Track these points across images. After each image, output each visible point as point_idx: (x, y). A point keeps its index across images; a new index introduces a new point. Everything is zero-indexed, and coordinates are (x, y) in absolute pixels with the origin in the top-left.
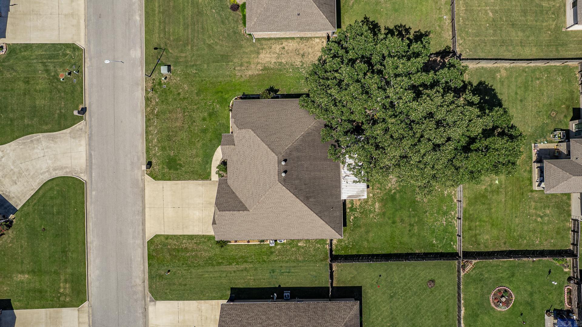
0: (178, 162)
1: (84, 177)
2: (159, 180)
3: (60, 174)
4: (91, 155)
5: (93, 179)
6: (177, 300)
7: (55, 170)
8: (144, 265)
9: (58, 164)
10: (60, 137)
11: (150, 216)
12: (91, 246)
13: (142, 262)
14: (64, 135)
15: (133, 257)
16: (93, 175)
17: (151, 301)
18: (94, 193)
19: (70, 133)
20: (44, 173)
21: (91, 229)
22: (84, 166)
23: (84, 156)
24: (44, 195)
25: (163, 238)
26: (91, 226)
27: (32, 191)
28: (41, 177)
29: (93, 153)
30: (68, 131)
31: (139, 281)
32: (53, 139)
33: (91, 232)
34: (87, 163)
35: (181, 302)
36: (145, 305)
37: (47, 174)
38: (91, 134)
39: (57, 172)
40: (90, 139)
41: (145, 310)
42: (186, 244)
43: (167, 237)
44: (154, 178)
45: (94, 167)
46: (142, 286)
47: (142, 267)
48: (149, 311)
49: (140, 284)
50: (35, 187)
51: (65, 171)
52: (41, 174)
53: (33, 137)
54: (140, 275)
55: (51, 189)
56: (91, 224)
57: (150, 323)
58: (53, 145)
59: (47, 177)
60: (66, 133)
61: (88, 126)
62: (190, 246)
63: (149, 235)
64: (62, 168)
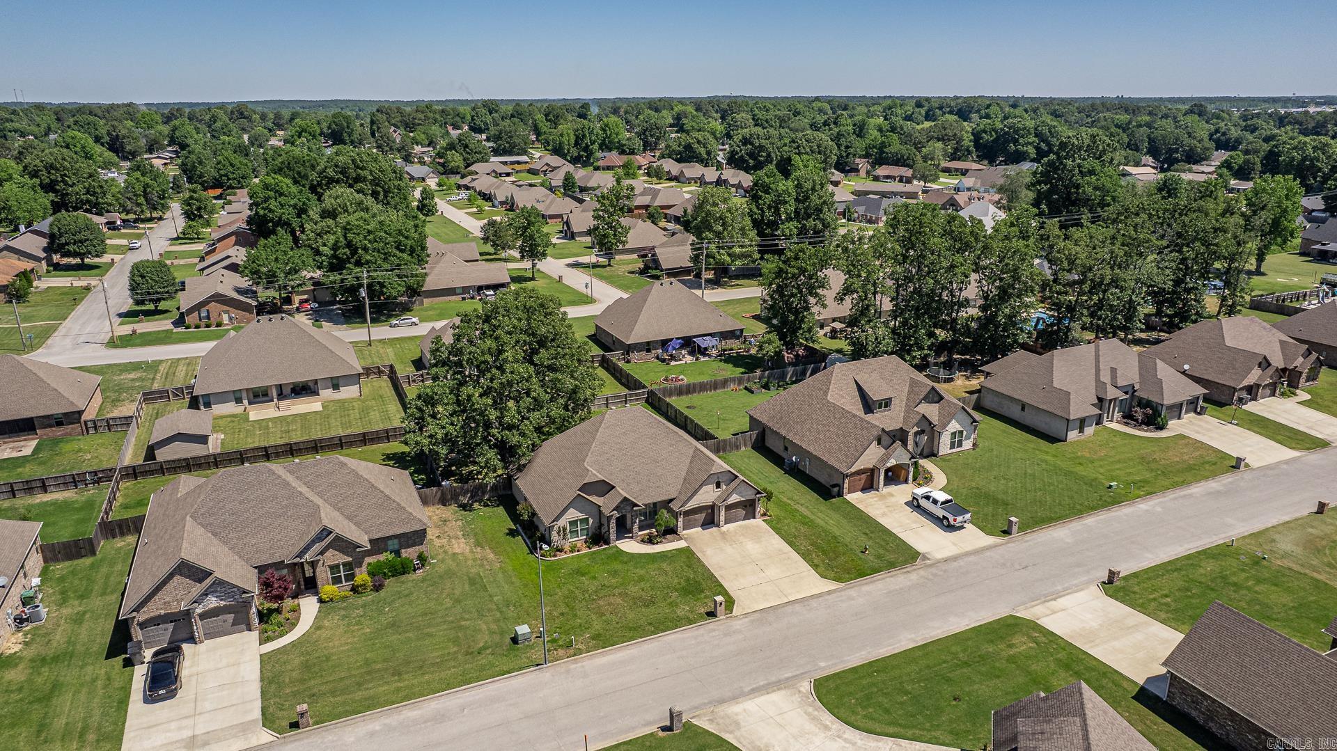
1: (805, 686)
2: (730, 597)
3: (827, 718)
4: (753, 691)
5: (798, 672)
7: (827, 728)
9: (810, 727)
14: (742, 740)
16: (789, 675)
18: (823, 664)
19: (731, 732)
20: (845, 740)
22: (783, 692)
23: (763, 698)
24: (893, 723)
29: (747, 689)
34: (774, 691)
37: (845, 736)
38: (710, 703)
40: (722, 701)
44: (732, 602)
45: (774, 679)
51: (816, 713)
52: (854, 744)
55: (870, 717)
60: (736, 738)
61: (698, 713)
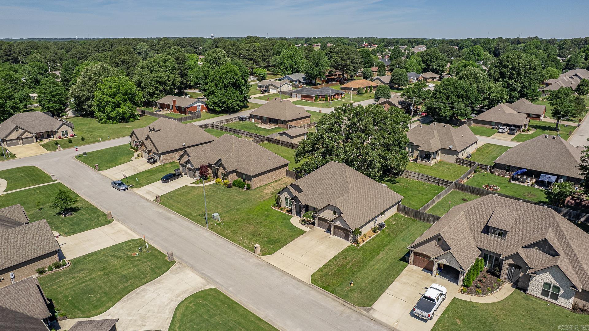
0: (275, 239)
1: (210, 287)
2: (273, 253)
3: (186, 295)
5: (221, 283)
6: (383, 292)
7: (178, 296)
8: (329, 297)
9: (178, 291)
10: (164, 279)
11: (292, 271)
12: (270, 318)
13: (325, 296)
15: (314, 299)
17: (368, 311)
19: (171, 273)
20: (169, 303)
21: (255, 309)
24: (184, 315)
25: (320, 273)
26: (252, 307)
27: (168, 320)
28: (168, 307)
29: (204, 272)
30: (168, 272)
31: (341, 308)
32: (158, 282)
33: (258, 310)
35: (387, 291)
36: (369, 317)
37: (173, 302)
38: (191, 265)
39: (181, 297)
40: (192, 267)
41: (374, 320)
42: (338, 263)
43: (321, 270)
44: (269, 254)
45: (214, 277)
46: (346, 309)
47: (330, 299)
48: (377, 318)
49: (344, 309)
50: (169, 316)
51: (188, 292)
52: (167, 305)
53: (136, 291)
54: (335, 304)
55: (187, 307)
56: (251, 306)
57: (391, 325)
58: (161, 285)
59: (174, 305)
61: (183, 263)
62: (342, 262)
63: (308, 280)
64: (184, 292)
